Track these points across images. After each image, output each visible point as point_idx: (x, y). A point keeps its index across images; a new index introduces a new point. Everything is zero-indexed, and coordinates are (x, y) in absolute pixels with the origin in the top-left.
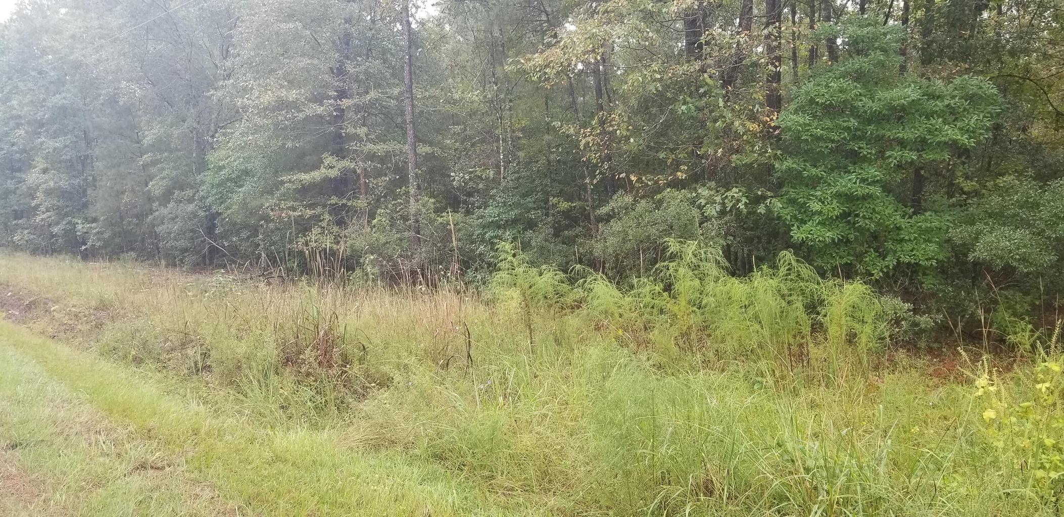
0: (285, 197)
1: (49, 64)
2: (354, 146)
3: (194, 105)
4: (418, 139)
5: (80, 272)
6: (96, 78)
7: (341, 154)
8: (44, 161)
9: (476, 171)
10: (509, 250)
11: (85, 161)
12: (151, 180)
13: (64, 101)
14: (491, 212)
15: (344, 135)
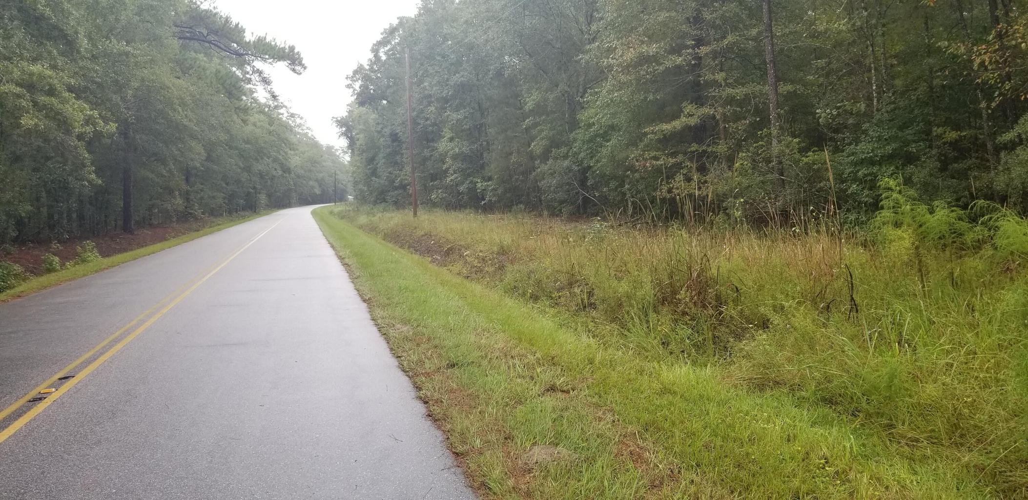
0: (648, 148)
1: (451, 48)
2: (713, 92)
3: (565, 71)
4: (779, 79)
5: (483, 222)
6: (486, 56)
7: (699, 101)
8: (450, 131)
9: (845, 106)
10: (893, 187)
11: (480, 128)
12: (532, 141)
13: (462, 79)
14: (864, 148)
15: (702, 82)
